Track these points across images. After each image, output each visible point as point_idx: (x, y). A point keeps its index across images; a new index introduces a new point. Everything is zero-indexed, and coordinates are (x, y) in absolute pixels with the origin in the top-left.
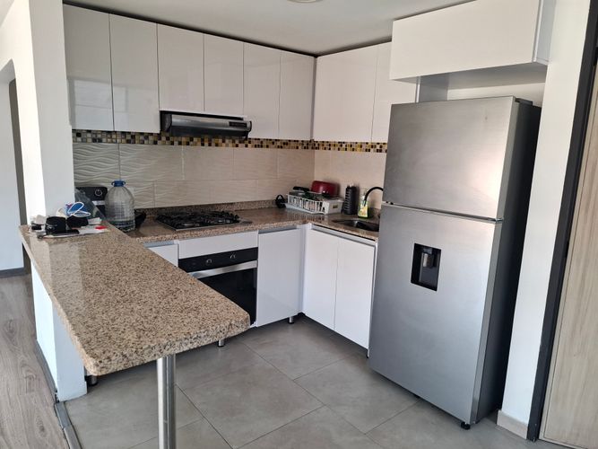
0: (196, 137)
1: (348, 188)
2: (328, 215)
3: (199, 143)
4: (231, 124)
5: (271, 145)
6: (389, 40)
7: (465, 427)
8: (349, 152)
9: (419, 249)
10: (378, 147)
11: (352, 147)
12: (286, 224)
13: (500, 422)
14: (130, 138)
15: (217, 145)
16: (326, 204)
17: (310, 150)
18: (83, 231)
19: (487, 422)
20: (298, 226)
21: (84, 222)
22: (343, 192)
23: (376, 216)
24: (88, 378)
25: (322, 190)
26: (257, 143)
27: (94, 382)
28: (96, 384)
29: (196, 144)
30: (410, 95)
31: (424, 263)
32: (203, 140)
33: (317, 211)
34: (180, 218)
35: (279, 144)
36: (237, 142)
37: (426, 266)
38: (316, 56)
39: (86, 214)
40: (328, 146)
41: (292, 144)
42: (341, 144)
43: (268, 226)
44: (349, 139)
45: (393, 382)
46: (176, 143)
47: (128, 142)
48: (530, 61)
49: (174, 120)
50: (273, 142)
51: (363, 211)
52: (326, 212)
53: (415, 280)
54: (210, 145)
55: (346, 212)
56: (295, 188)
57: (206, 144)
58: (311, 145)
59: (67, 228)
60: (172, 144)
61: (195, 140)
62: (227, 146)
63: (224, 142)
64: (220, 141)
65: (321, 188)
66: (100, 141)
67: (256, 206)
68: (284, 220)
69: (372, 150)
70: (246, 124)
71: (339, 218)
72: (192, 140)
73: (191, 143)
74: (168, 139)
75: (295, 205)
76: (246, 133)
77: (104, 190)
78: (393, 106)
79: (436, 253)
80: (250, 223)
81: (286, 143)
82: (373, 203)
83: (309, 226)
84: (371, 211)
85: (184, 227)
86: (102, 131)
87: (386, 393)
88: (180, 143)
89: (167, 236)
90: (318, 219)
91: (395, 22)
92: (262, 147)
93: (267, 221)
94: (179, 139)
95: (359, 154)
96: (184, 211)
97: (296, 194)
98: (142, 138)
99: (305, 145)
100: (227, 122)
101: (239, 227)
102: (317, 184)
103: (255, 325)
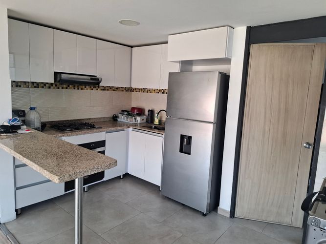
0: (72, 85)
1: (149, 110)
2: (140, 123)
3: (73, 88)
4: (91, 79)
5: (109, 89)
6: (167, 43)
7: (204, 215)
8: (149, 93)
9: (182, 137)
10: (162, 91)
11: (150, 91)
12: (119, 128)
13: (219, 212)
14: (36, 85)
15: (82, 89)
16: (139, 118)
17: (129, 92)
18: (20, 132)
19: (214, 212)
20: (125, 129)
21: (19, 127)
22: (146, 113)
23: (163, 124)
24: (16, 210)
25: (136, 112)
26: (102, 88)
27: (19, 213)
28: (21, 214)
29: (71, 89)
30: (176, 68)
31: (185, 143)
32: (75, 86)
33: (134, 122)
34: (65, 126)
35: (113, 89)
36: (92, 87)
37: (186, 144)
38: (132, 47)
39: (20, 123)
40: (138, 90)
41: (121, 89)
42: (145, 89)
43: (110, 129)
44: (148, 87)
45: (173, 200)
46: (60, 88)
47: (35, 87)
48: (224, 57)
49: (62, 77)
50: (111, 88)
51: (157, 121)
52: (139, 122)
53: (181, 151)
54: (78, 89)
55: (148, 122)
56: (122, 111)
57: (76, 88)
58: (130, 90)
59: (10, 131)
60: (58, 88)
61: (70, 86)
62: (87, 89)
63: (85, 87)
64: (84, 87)
65: (136, 111)
66: (20, 86)
67: (102, 120)
68: (118, 127)
69: (160, 92)
70: (98, 79)
71: (145, 125)
72: (69, 86)
73: (69, 88)
74: (56, 85)
75: (122, 119)
76: (98, 84)
77: (24, 112)
78: (169, 73)
79: (190, 138)
80: (101, 128)
81: (117, 89)
82: (161, 118)
83: (131, 129)
84: (160, 121)
85: (67, 130)
86: (21, 82)
87: (170, 205)
88: (63, 88)
89: (59, 135)
90: (135, 125)
91: (169, 36)
92: (105, 90)
93: (109, 127)
94: (62, 86)
95: (153, 94)
96: (65, 122)
97: (123, 114)
98: (42, 85)
99: (127, 89)
100: (89, 78)
101: (95, 130)
102: (133, 109)
103: (105, 179)
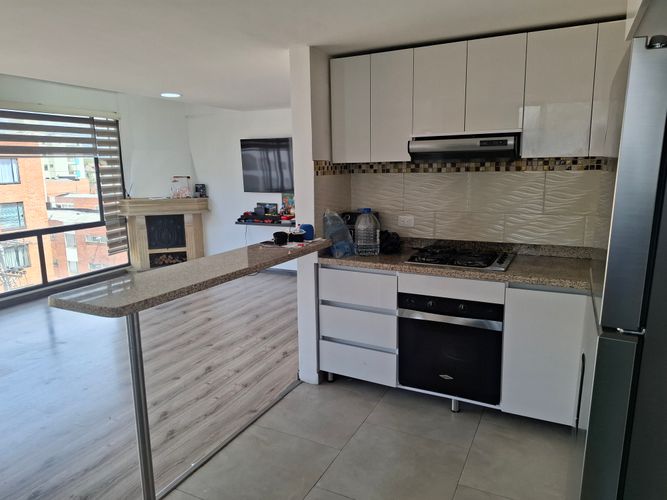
0: (487, 161)
3: (493, 168)
4: (484, 144)
24: (321, 372)
26: (589, 163)
27: (329, 379)
28: (332, 382)
29: (488, 170)
32: (497, 164)
46: (462, 169)
57: (503, 168)
60: (458, 170)
72: (483, 165)
73: (482, 168)
88: (467, 169)
94: (467, 165)
100: (477, 141)
101: (470, 272)
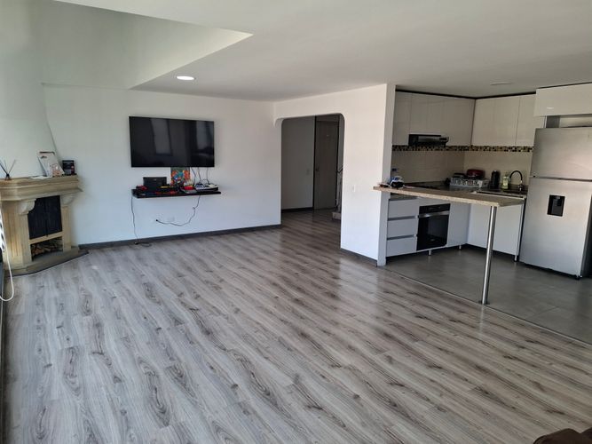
1: (493, 173)
7: (578, 279)
8: (492, 152)
9: (552, 198)
11: (494, 149)
16: (479, 182)
17: (463, 151)
22: (489, 176)
33: (474, 186)
38: (476, 98)
42: (486, 147)
44: (493, 145)
51: (505, 185)
52: (481, 186)
53: (550, 213)
56: (456, 174)
65: (474, 173)
69: (509, 150)
70: (446, 139)
76: (445, 143)
79: (562, 198)
91: (538, 90)
95: (499, 153)
97: (457, 177)
99: (460, 148)
102: (470, 171)
103: (447, 246)
